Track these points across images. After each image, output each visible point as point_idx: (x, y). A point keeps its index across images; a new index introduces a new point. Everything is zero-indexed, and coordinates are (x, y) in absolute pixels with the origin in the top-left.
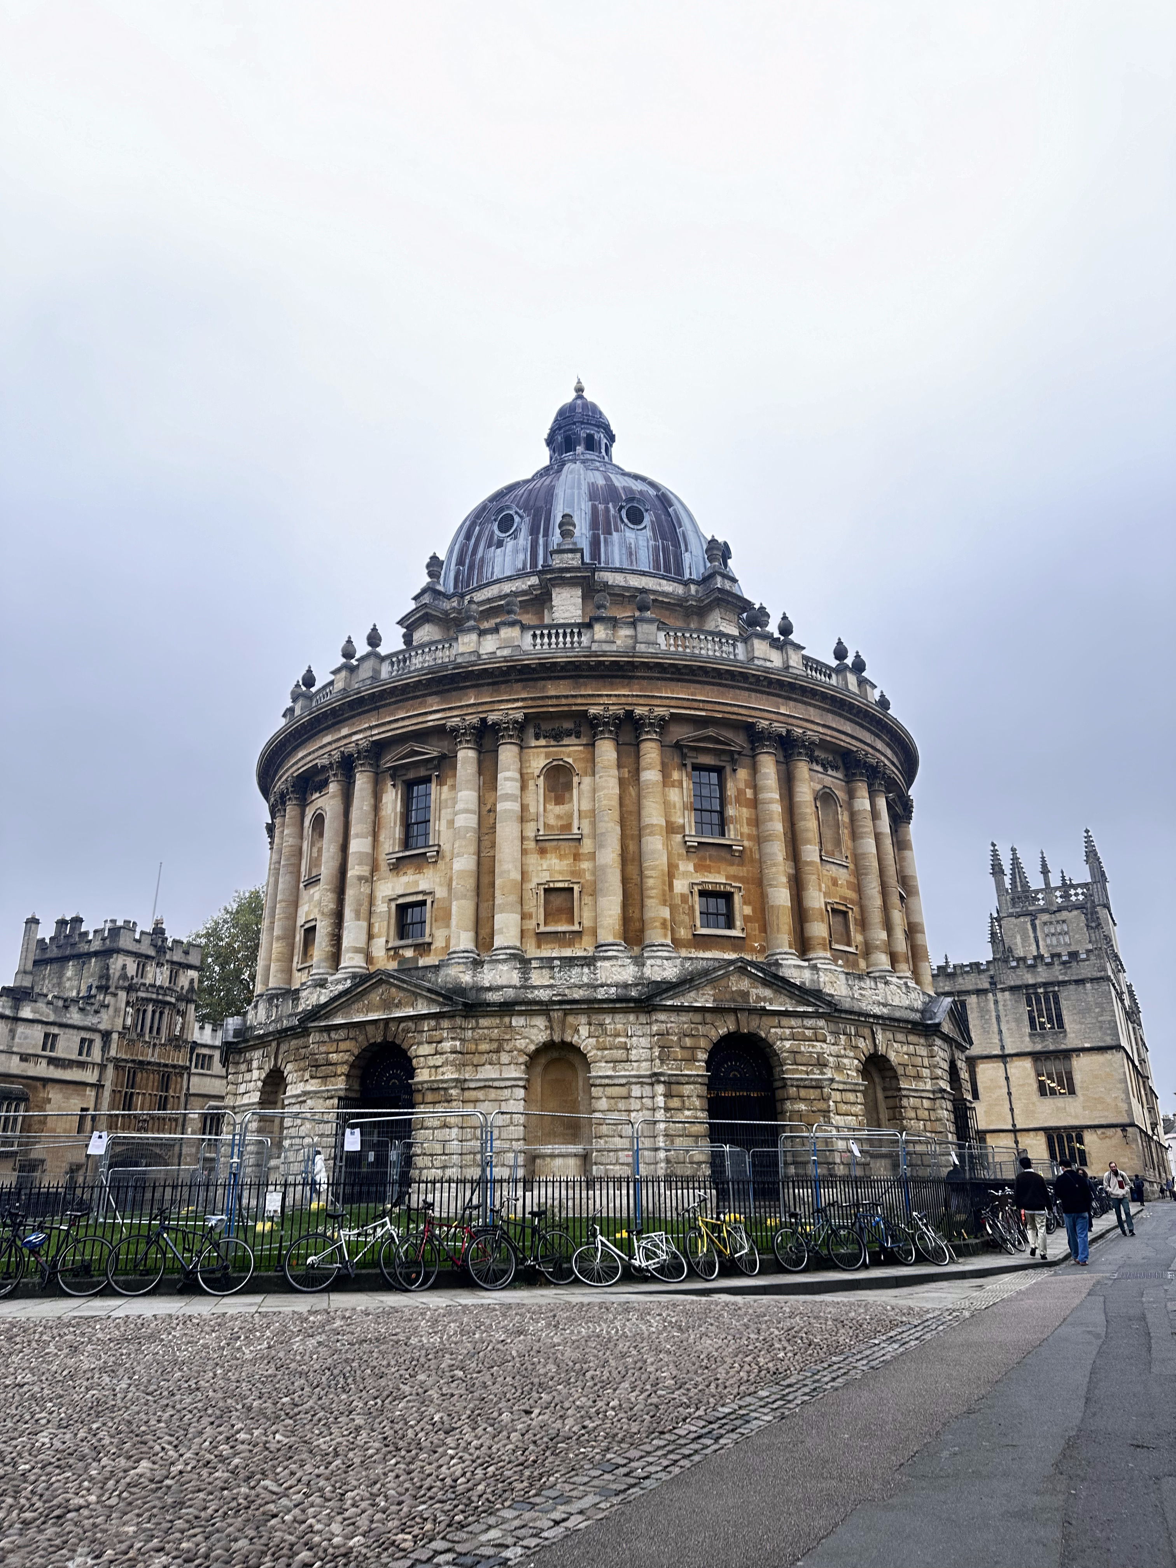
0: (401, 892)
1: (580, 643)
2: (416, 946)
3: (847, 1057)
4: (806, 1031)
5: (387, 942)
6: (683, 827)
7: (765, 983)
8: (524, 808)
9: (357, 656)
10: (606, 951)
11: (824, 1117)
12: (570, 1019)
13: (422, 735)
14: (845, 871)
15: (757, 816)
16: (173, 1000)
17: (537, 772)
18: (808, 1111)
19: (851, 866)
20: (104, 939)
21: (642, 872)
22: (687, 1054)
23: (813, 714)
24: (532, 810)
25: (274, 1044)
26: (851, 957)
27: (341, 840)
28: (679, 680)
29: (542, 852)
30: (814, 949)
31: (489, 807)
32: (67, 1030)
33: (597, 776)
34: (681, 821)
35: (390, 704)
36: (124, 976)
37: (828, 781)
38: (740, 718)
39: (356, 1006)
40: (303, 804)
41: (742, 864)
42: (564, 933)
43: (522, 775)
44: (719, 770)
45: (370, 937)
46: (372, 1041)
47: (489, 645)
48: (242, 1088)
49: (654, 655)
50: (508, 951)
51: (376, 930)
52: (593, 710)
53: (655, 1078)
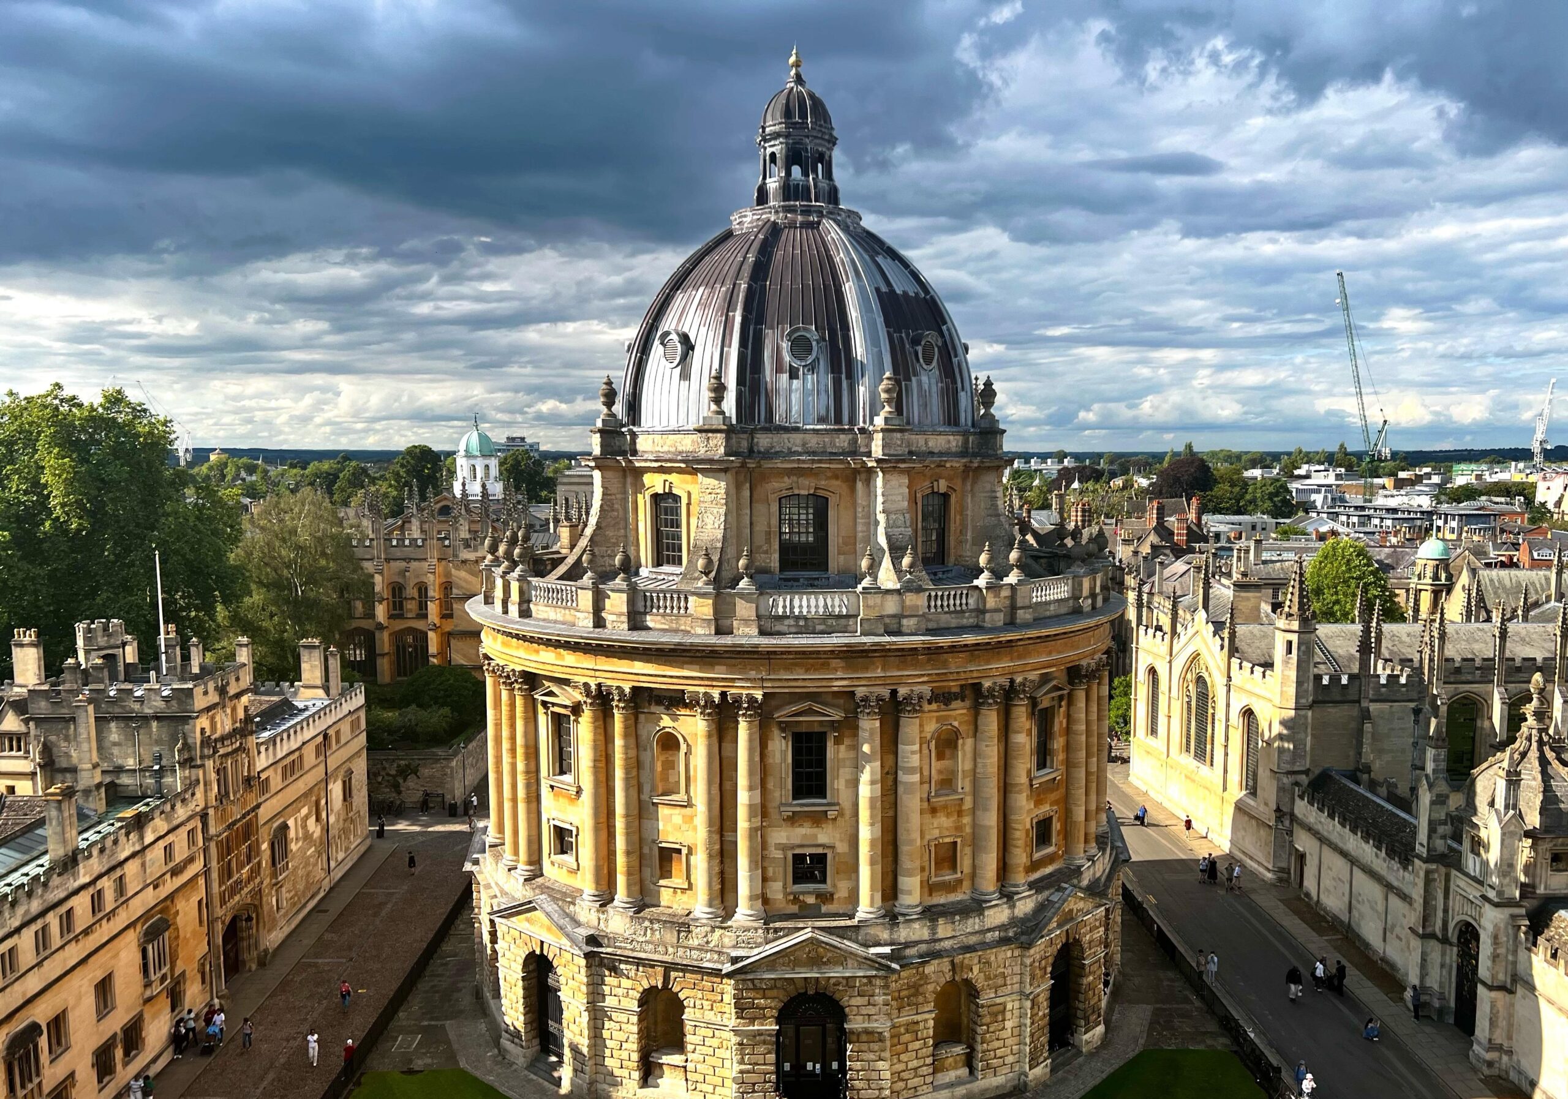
0: (798, 842)
1: (967, 604)
2: (819, 894)
5: (785, 887)
10: (989, 901)
12: (967, 960)
13: (823, 698)
17: (929, 736)
21: (1006, 822)
22: (1042, 973)
24: (926, 773)
29: (934, 811)
32: (177, 832)
33: (979, 739)
41: (1057, 788)
42: (949, 881)
44: (1048, 708)
45: (765, 879)
46: (802, 993)
51: (770, 872)
52: (986, 683)
53: (1024, 996)
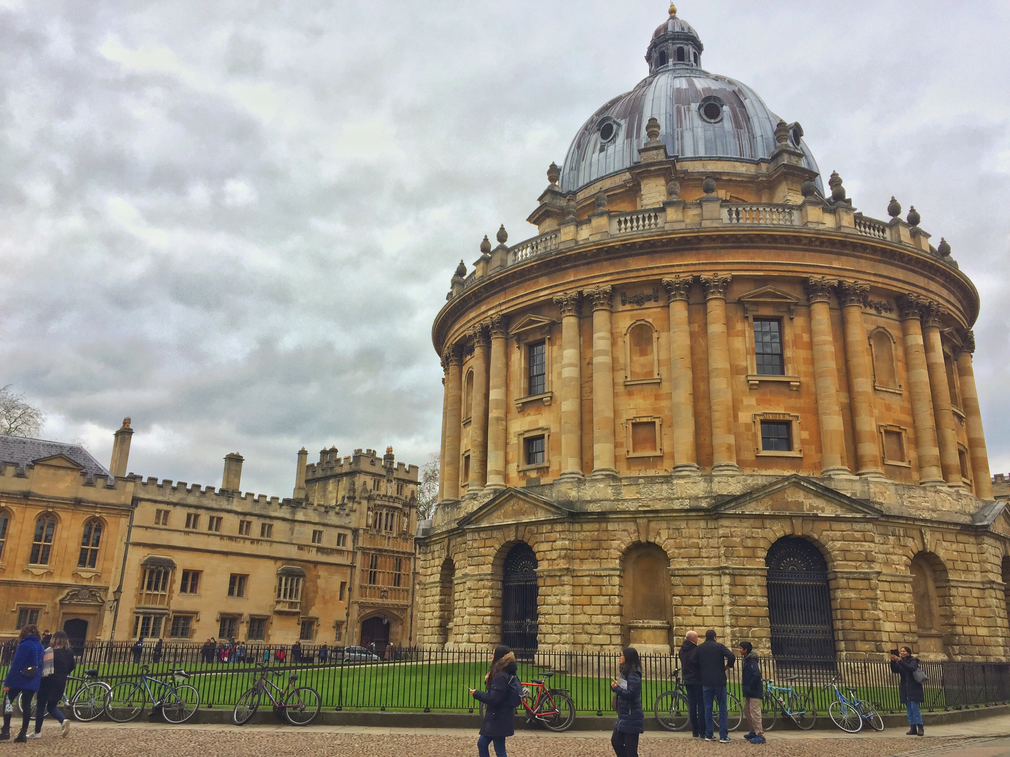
0: (526, 428)
1: (656, 224)
2: (539, 469)
3: (895, 554)
4: (855, 533)
5: (518, 466)
6: (746, 368)
7: (817, 495)
8: (614, 360)
9: (492, 250)
10: (681, 471)
11: (872, 603)
12: (653, 525)
13: (536, 308)
14: (899, 397)
15: (812, 355)
16: (400, 506)
17: (624, 331)
18: (857, 598)
19: (905, 393)
20: (351, 464)
21: (711, 407)
22: (748, 552)
23: (865, 265)
24: (622, 361)
25: (446, 540)
26: (904, 471)
27: (483, 390)
28: (739, 248)
29: (630, 394)
30: (866, 465)
31: (588, 360)
32: (328, 528)
33: (672, 331)
34: (744, 364)
35: (513, 286)
36: (365, 490)
37: (882, 322)
38: (794, 274)
39: (495, 514)
40: (461, 364)
41: (799, 396)
42: (649, 457)
43: (612, 334)
44: (779, 320)
45: (507, 462)
46: (508, 540)
47: (585, 233)
48: (429, 571)
49: (717, 229)
50: (604, 473)
51: (510, 456)
52: (667, 279)
53: (721, 571)
